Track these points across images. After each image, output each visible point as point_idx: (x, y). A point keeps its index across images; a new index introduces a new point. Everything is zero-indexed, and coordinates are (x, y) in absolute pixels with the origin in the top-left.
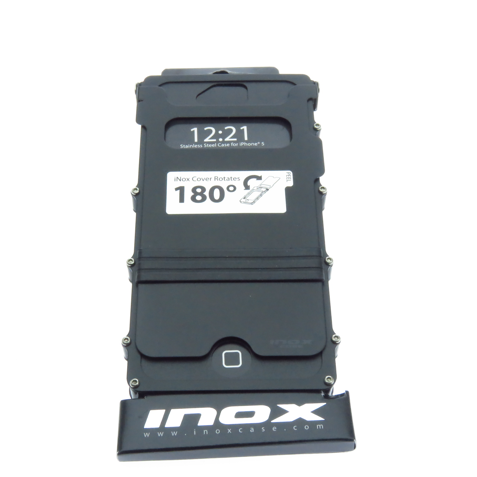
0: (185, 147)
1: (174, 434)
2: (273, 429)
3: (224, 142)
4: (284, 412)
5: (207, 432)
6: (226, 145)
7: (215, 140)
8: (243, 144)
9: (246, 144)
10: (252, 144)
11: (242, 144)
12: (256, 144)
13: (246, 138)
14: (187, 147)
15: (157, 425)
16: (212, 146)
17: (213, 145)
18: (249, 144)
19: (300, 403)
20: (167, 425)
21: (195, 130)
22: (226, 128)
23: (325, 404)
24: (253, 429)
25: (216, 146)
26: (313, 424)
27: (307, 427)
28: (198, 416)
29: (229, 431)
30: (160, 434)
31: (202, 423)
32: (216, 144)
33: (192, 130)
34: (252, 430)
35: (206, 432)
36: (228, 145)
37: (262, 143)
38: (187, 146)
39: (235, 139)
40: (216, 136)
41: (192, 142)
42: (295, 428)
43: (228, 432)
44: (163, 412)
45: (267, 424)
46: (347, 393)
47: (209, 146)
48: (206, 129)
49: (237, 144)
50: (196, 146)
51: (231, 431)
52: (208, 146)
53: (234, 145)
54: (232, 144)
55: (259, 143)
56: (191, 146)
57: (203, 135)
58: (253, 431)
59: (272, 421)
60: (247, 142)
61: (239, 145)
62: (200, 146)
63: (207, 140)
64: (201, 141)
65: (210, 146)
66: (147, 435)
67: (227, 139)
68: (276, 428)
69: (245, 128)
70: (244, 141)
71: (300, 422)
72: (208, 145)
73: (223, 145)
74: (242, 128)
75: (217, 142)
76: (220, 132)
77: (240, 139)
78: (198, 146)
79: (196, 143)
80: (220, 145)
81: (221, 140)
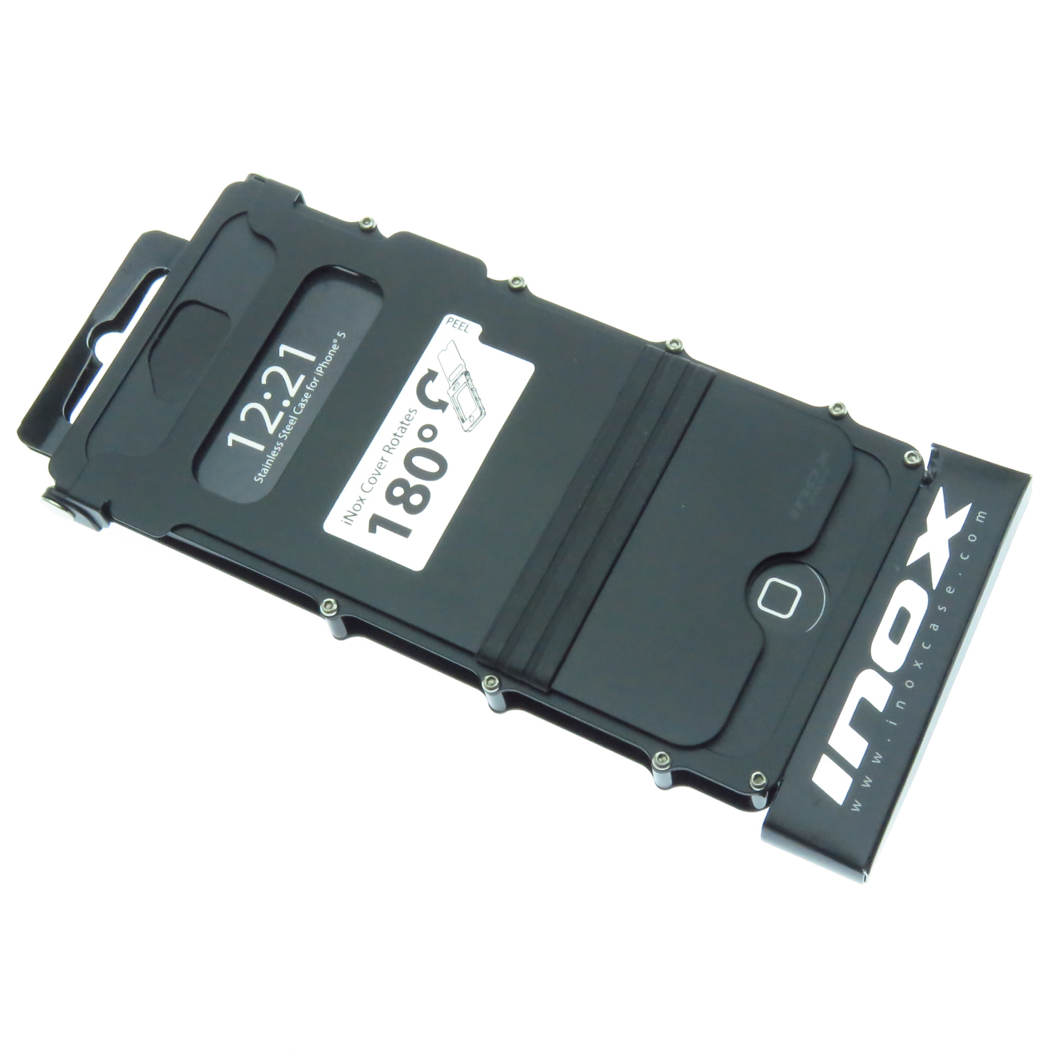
0: (263, 474)
1: (878, 758)
2: (949, 592)
3: (295, 401)
4: (925, 561)
5: (901, 702)
6: (305, 398)
7: (281, 414)
8: (319, 369)
9: (324, 364)
10: (329, 353)
11: (320, 371)
12: (335, 348)
13: (312, 358)
14: (266, 471)
15: (847, 781)
16: (291, 424)
17: (292, 422)
18: (329, 359)
19: (922, 528)
20: (856, 763)
21: (232, 438)
22: (264, 381)
23: (941, 489)
24: (934, 625)
25: (296, 419)
26: (970, 525)
27: (972, 538)
29: (918, 665)
30: (867, 782)
31: (880, 704)
32: (290, 416)
33: (230, 444)
34: (935, 627)
35: (900, 704)
36: (307, 396)
37: (340, 336)
38: (265, 469)
39: (302, 377)
40: (273, 408)
41: (261, 457)
42: (964, 556)
43: (920, 668)
44: (825, 761)
45: (936, 597)
46: (934, 445)
47: (288, 429)
48: (243, 418)
49: (315, 379)
50: (274, 454)
51: (919, 663)
52: (288, 431)
53: (314, 384)
54: (309, 388)
55: (335, 341)
56: (269, 462)
57: (254, 427)
58: (938, 626)
59: (934, 587)
60: (320, 359)
61: (318, 377)
62: (277, 446)
63: (271, 428)
64: (269, 441)
65: (289, 428)
66: (857, 806)
67: (292, 391)
68: (950, 588)
69: (283, 349)
70: (316, 364)
71: (957, 544)
72: (284, 431)
73: (302, 406)
74: (281, 354)
75: (288, 411)
76: (267, 396)
77: (308, 368)
78: (277, 451)
79: (268, 450)
80: (298, 409)
81: (286, 403)
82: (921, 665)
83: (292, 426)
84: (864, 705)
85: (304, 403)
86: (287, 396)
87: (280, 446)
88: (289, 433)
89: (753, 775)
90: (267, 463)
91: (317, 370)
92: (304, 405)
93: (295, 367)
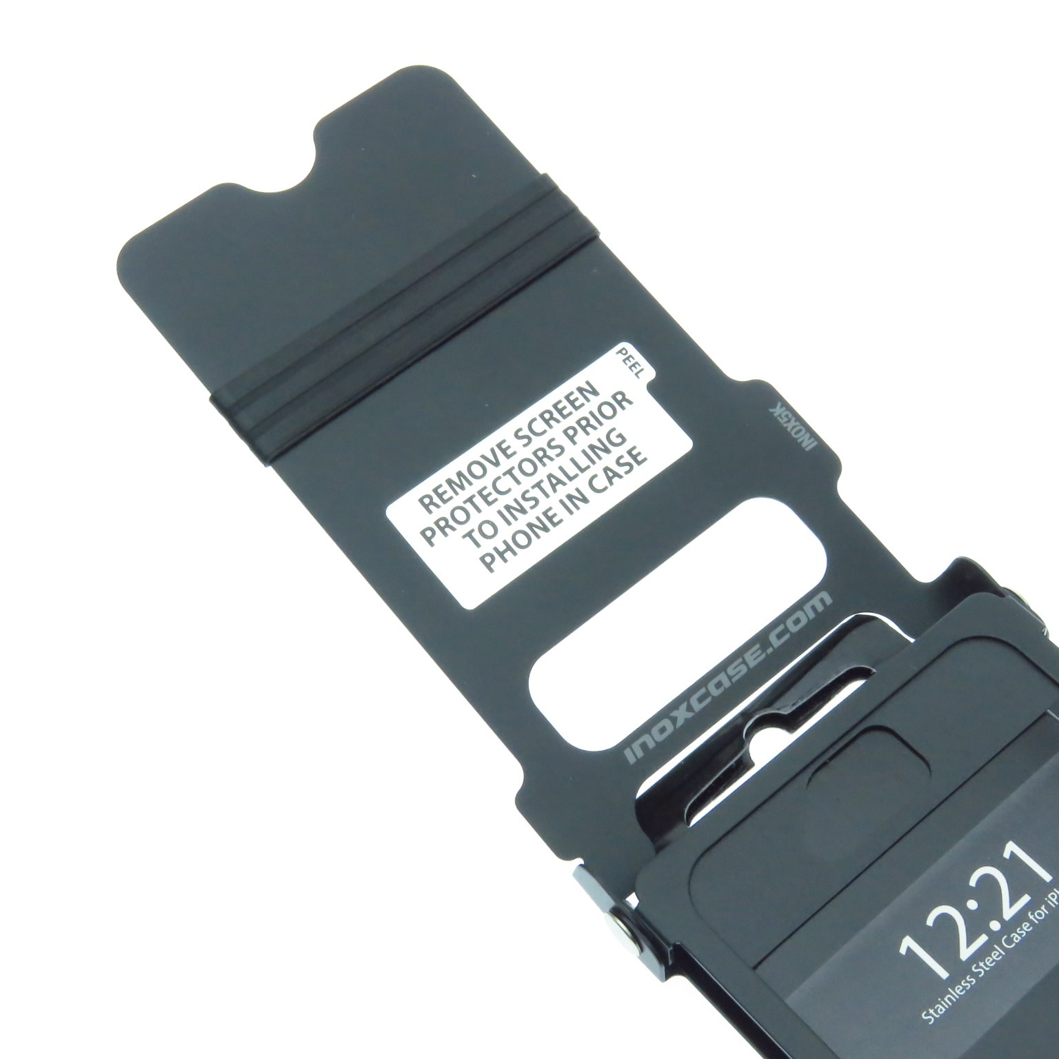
0: (936, 1011)
3: (1008, 927)
6: (1022, 929)
7: (983, 938)
8: (1053, 896)
11: (1052, 898)
13: (1047, 877)
14: (942, 1009)
16: (994, 957)
17: (995, 956)
21: (908, 943)
22: (972, 882)
25: (1004, 954)
32: (996, 946)
33: (903, 951)
36: (1026, 927)
38: (941, 1007)
39: (1026, 899)
40: (976, 925)
41: (941, 988)
47: (988, 963)
48: (930, 921)
49: (1043, 908)
50: (958, 992)
52: (987, 966)
53: (1040, 915)
54: (1031, 917)
56: (949, 999)
57: (943, 942)
61: (1048, 907)
62: (967, 982)
63: (965, 953)
65: (988, 961)
67: (1008, 913)
69: (1011, 848)
70: (1049, 887)
72: (981, 964)
73: (1016, 938)
74: (1007, 855)
75: (994, 938)
76: (972, 905)
77: (1039, 891)
78: (964, 988)
79: (953, 981)
80: (1009, 941)
81: (995, 926)
83: (994, 961)
85: (1020, 935)
86: (999, 917)
87: (970, 982)
88: (988, 969)
90: (946, 999)
91: (1049, 896)
92: (1019, 938)
93: (1021, 879)
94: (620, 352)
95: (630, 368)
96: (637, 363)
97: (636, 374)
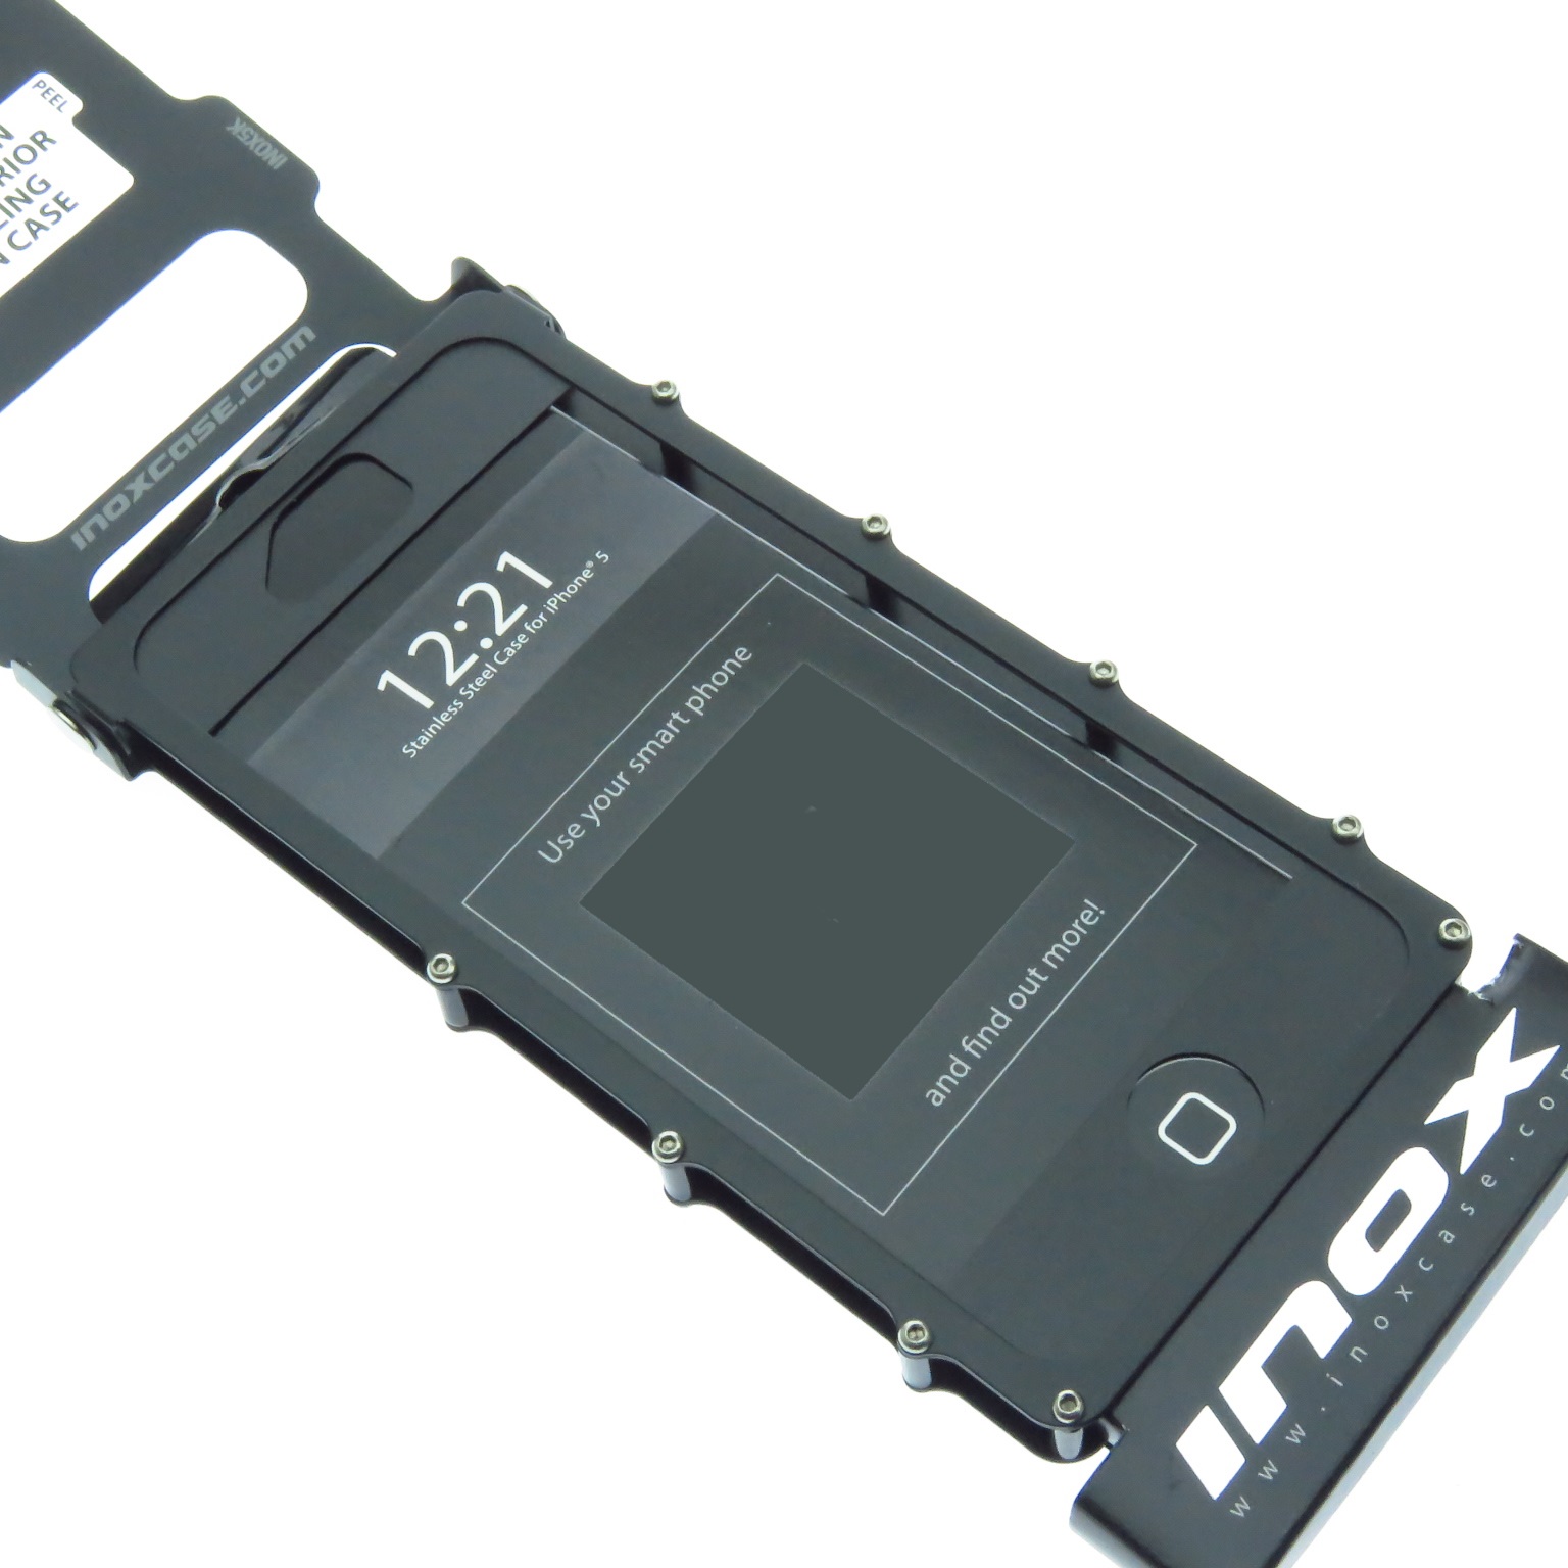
0: (419, 744)
1: (1297, 1435)
2: (1486, 1184)
3: (501, 643)
4: (1458, 1123)
5: (1358, 1349)
6: (517, 642)
7: (473, 658)
8: (553, 602)
9: (563, 597)
10: (576, 581)
11: (552, 605)
12: (587, 574)
13: (546, 583)
14: (424, 740)
15: (1235, 1460)
16: (485, 676)
17: (486, 675)
18: (572, 589)
19: (1465, 1068)
20: (1258, 1435)
21: (388, 678)
22: (462, 602)
23: (1514, 1010)
24: (1447, 1233)
25: (495, 670)
26: (1547, 1080)
27: (1547, 1104)
28: (1295, 1337)
29: (1403, 1293)
30: (1269, 1471)
31: (1323, 1343)
32: (487, 665)
33: (381, 686)
34: (1448, 1237)
35: (1357, 1353)
36: (522, 639)
37: (600, 558)
38: (424, 738)
39: (522, 609)
40: (464, 647)
41: (423, 717)
42: (1526, 1130)
43: (1406, 1299)
44: (1206, 1417)
45: (1461, 1189)
46: (1519, 937)
47: (478, 684)
48: (412, 651)
49: (541, 616)
50: (445, 718)
51: (1406, 1290)
52: (476, 687)
53: (538, 624)
54: (528, 628)
55: (590, 564)
56: (434, 728)
57: (427, 670)
58: (1452, 1237)
59: (1463, 1169)
60: (559, 587)
61: (547, 614)
62: (454, 707)
63: (452, 677)
64: (443, 695)
65: (479, 682)
66: (1241, 1508)
67: (501, 627)
68: (1490, 1177)
69: (506, 559)
70: (550, 593)
71: (1518, 1107)
72: (470, 686)
73: (510, 652)
74: (501, 567)
75: (486, 656)
76: (461, 626)
77: (534, 597)
78: (451, 714)
79: (437, 710)
80: (503, 656)
81: (486, 643)
82: (1408, 1296)
83: (485, 679)
84: (1295, 1340)
85: (514, 648)
86: (492, 634)
87: (457, 707)
88: (477, 690)
89: (1061, 1395)
90: (430, 729)
91: (549, 603)
92: (514, 652)
93: (515, 589)
94: (37, 85)
95: (51, 102)
96: (58, 95)
97: (59, 108)
